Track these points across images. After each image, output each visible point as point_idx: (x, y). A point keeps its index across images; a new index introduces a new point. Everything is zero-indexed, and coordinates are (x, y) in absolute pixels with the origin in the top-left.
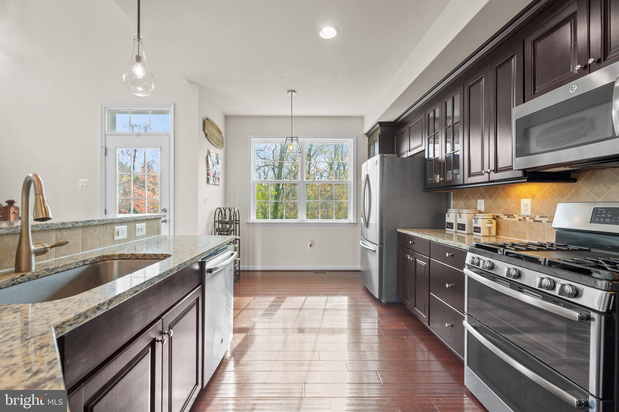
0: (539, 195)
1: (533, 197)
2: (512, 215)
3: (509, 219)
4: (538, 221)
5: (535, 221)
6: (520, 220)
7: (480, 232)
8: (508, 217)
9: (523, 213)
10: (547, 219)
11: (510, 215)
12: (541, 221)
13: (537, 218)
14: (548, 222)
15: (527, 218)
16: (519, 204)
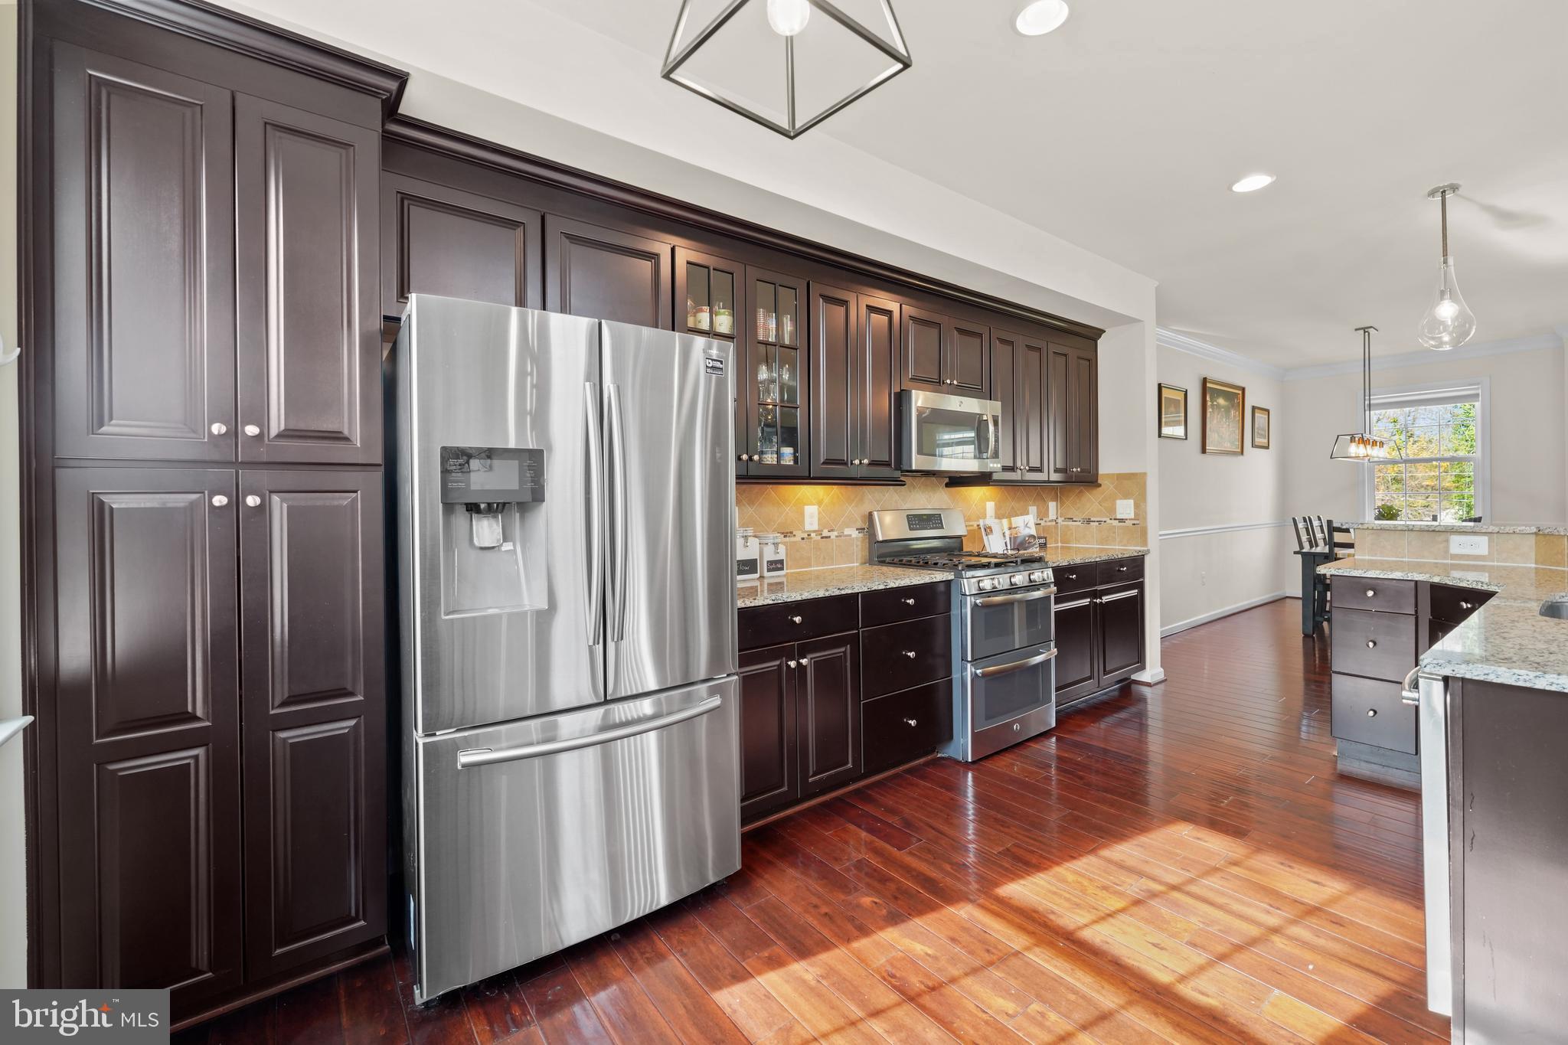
0: (826, 500)
1: (820, 503)
2: (791, 533)
3: (787, 539)
4: (826, 537)
5: (822, 538)
6: (803, 539)
7: (782, 569)
8: (785, 537)
9: (808, 527)
10: (836, 533)
11: (787, 533)
12: (830, 537)
13: (825, 533)
14: (837, 536)
15: (813, 535)
16: (802, 514)
